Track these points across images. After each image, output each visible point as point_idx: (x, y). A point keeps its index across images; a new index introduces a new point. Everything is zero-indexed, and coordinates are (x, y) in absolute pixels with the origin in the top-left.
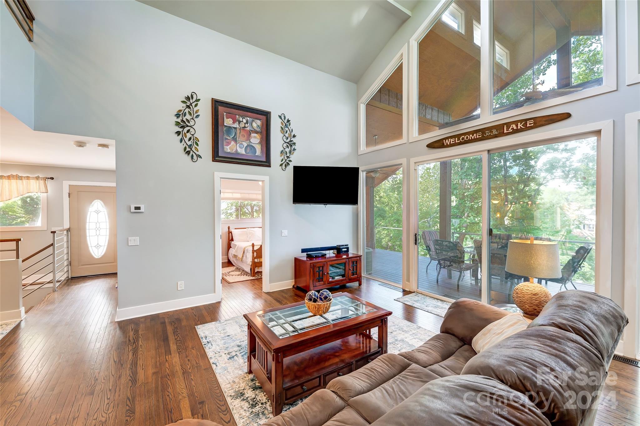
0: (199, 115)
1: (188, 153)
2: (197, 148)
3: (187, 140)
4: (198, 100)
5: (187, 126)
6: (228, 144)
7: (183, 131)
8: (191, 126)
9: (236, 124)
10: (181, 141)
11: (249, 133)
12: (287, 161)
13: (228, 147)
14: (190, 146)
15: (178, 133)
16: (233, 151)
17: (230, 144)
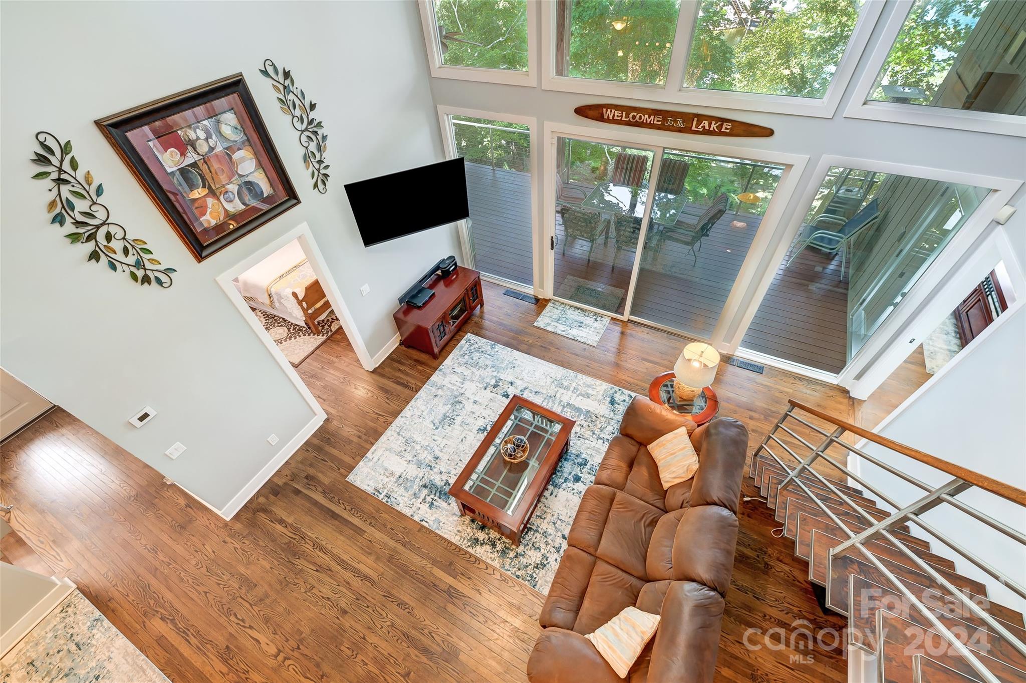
0: (100, 187)
1: (146, 280)
2: (153, 260)
3: (120, 256)
4: (66, 149)
5: (98, 227)
6: (203, 210)
7: (97, 245)
8: (103, 224)
9: (189, 155)
10: (113, 267)
11: (227, 157)
12: (323, 172)
13: (207, 217)
14: (139, 264)
15: (94, 256)
16: (221, 219)
17: (206, 207)
